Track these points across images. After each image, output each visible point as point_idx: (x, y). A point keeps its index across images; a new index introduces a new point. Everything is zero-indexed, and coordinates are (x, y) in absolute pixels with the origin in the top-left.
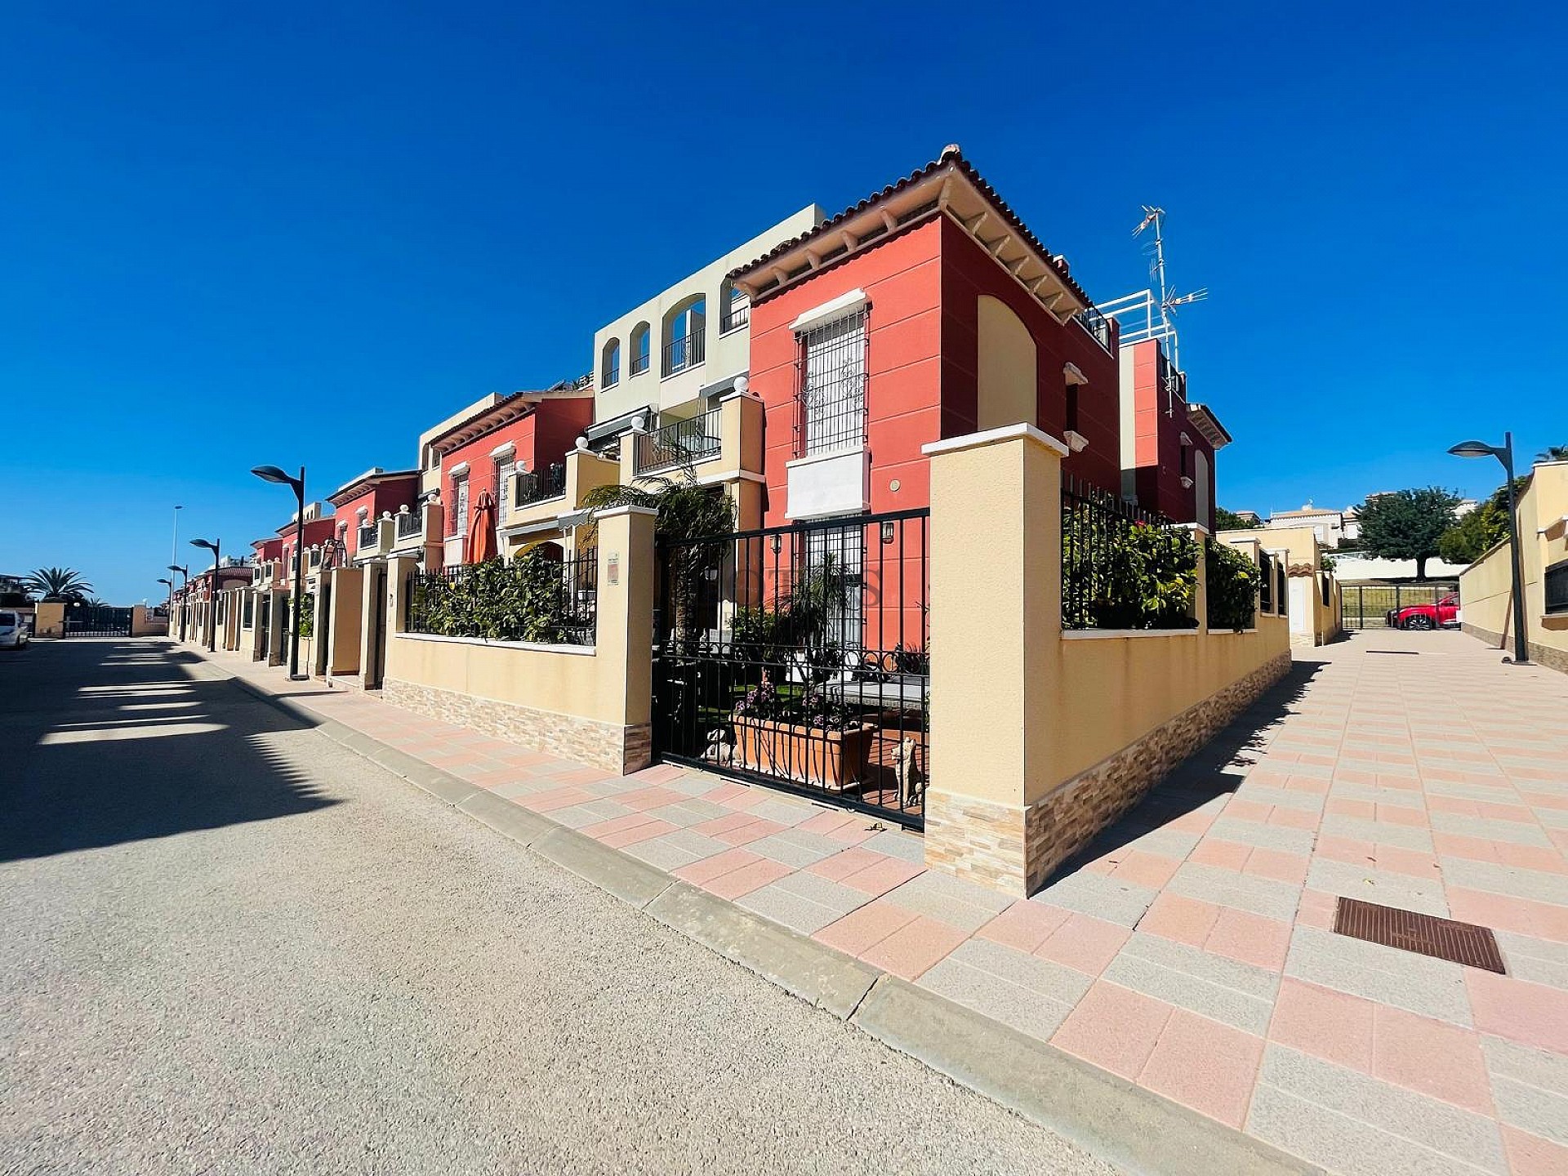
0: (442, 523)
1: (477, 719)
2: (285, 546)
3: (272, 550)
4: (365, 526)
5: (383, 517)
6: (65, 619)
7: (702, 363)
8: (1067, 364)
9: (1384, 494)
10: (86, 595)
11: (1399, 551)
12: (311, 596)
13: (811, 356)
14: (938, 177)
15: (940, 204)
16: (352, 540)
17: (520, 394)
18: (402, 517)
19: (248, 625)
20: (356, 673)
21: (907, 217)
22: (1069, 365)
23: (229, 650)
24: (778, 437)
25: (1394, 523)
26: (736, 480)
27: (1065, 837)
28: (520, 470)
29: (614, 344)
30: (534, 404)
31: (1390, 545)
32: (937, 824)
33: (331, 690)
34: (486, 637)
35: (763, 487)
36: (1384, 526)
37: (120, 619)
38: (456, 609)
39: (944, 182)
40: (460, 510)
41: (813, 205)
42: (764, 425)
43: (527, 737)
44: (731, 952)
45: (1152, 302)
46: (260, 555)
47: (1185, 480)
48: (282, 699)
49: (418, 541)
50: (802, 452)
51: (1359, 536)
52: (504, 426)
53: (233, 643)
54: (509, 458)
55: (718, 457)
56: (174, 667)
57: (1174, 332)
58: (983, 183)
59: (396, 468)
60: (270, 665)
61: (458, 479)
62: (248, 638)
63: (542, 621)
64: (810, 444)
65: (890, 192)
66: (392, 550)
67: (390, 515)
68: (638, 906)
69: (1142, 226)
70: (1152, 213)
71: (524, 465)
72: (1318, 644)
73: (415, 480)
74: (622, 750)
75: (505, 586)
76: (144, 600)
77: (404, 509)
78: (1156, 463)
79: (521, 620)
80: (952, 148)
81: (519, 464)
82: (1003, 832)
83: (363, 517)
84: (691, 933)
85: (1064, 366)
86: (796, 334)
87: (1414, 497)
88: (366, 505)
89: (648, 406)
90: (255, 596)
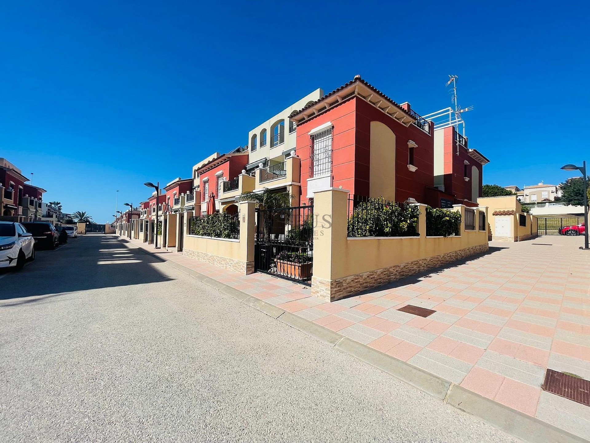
0: (200, 197)
1: (209, 260)
2: (150, 204)
3: (146, 205)
4: (176, 198)
5: (181, 195)
6: (86, 228)
7: (283, 143)
8: (409, 141)
9: (573, 178)
10: (90, 220)
11: (579, 202)
12: (161, 222)
13: (315, 143)
14: (353, 86)
15: (355, 93)
16: (171, 202)
17: (224, 155)
18: (187, 195)
19: (142, 231)
20: (175, 247)
21: (345, 97)
22: (410, 141)
23: (136, 239)
24: (305, 170)
25: (577, 190)
26: (291, 185)
27: (347, 290)
28: (224, 180)
29: (255, 136)
30: (229, 158)
31: (575, 200)
32: (314, 285)
33: (167, 252)
34: (211, 236)
35: (300, 187)
36: (572, 192)
37: (101, 228)
38: (204, 228)
39: (356, 87)
40: (206, 193)
41: (319, 89)
42: (301, 167)
43: (222, 265)
44: (258, 308)
45: (452, 111)
46: (143, 207)
47: (465, 178)
48: (155, 254)
49: (193, 203)
50: (312, 175)
51: (562, 196)
52: (220, 165)
53: (137, 237)
54: (222, 175)
55: (285, 177)
56: (122, 244)
57: (463, 122)
58: (370, 85)
59: (185, 178)
60: (149, 244)
61: (205, 182)
62: (142, 235)
63: (226, 232)
64: (314, 173)
65: (338, 90)
66: (184, 206)
67: (184, 194)
68: (241, 301)
69: (449, 83)
70: (452, 77)
71: (226, 178)
72: (516, 241)
73: (191, 182)
74: (246, 268)
75: (216, 222)
76: (108, 222)
77: (188, 192)
78: (452, 173)
79: (221, 232)
80: (357, 76)
81: (224, 178)
82: (326, 287)
83: (175, 194)
84: (251, 305)
85: (408, 142)
86: (310, 136)
87: (587, 179)
88: (176, 190)
89: (266, 158)
90: (144, 222)
